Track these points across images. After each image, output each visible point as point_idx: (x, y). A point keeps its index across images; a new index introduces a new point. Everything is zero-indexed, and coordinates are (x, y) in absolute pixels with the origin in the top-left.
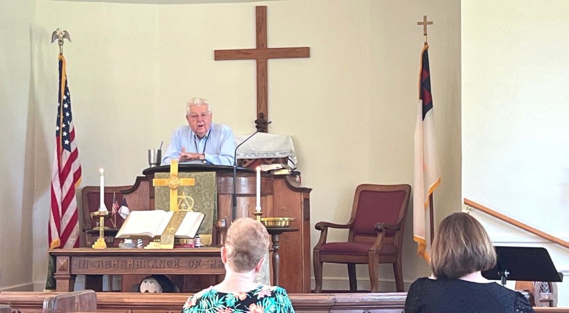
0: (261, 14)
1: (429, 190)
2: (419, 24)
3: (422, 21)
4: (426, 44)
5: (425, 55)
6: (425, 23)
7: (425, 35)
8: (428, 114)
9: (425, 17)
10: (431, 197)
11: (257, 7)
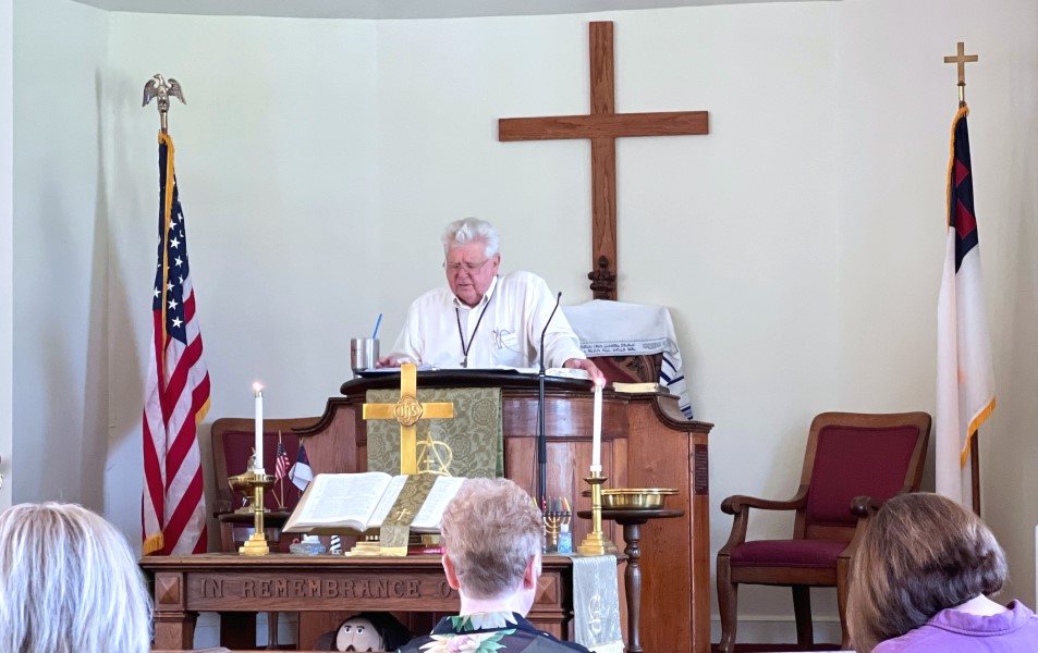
0: (602, 41)
1: (969, 424)
2: (947, 60)
3: (955, 53)
4: (962, 104)
5: (961, 130)
6: (961, 59)
7: (962, 84)
8: (967, 259)
9: (961, 46)
10: (974, 439)
11: (591, 24)
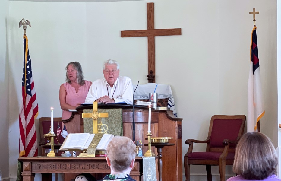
0: (150, 8)
1: (257, 119)
2: (250, 13)
3: (252, 11)
4: (255, 26)
5: (254, 33)
6: (254, 13)
7: (254, 20)
8: (256, 71)
9: (254, 9)
10: (258, 123)
11: (148, 3)
